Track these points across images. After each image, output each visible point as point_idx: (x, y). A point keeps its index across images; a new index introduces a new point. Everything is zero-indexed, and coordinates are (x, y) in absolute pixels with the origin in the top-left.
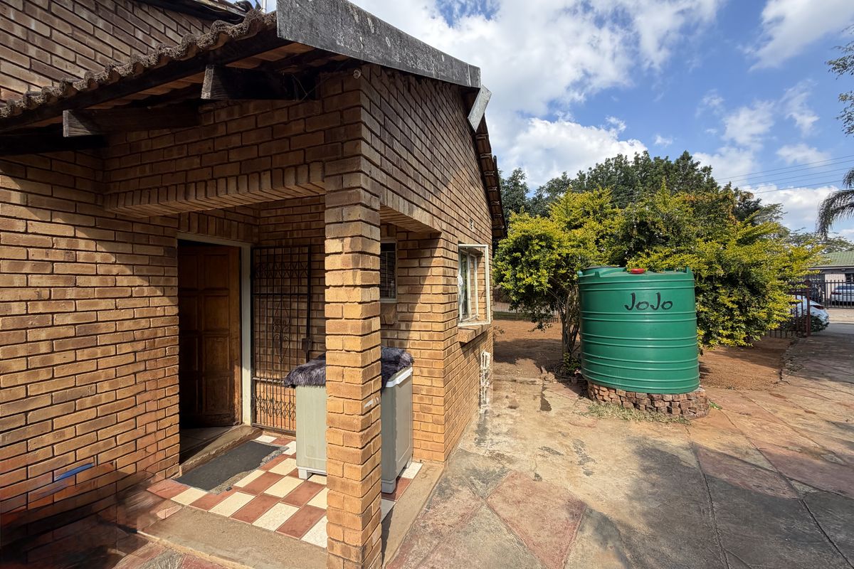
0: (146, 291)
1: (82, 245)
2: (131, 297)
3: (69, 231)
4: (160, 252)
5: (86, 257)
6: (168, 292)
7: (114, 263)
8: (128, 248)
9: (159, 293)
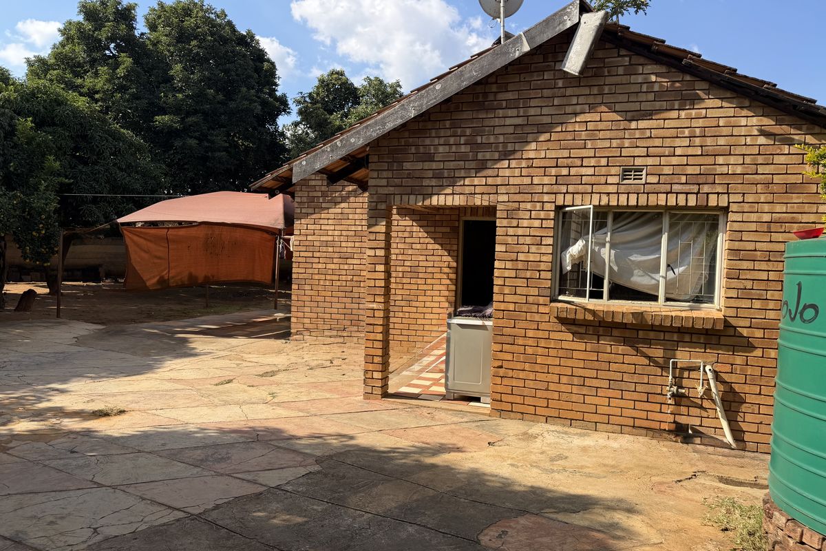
0: (440, 252)
1: (415, 229)
2: (433, 255)
3: (410, 223)
4: (448, 230)
5: (416, 235)
6: (452, 253)
7: (427, 237)
8: (432, 229)
9: (446, 254)
